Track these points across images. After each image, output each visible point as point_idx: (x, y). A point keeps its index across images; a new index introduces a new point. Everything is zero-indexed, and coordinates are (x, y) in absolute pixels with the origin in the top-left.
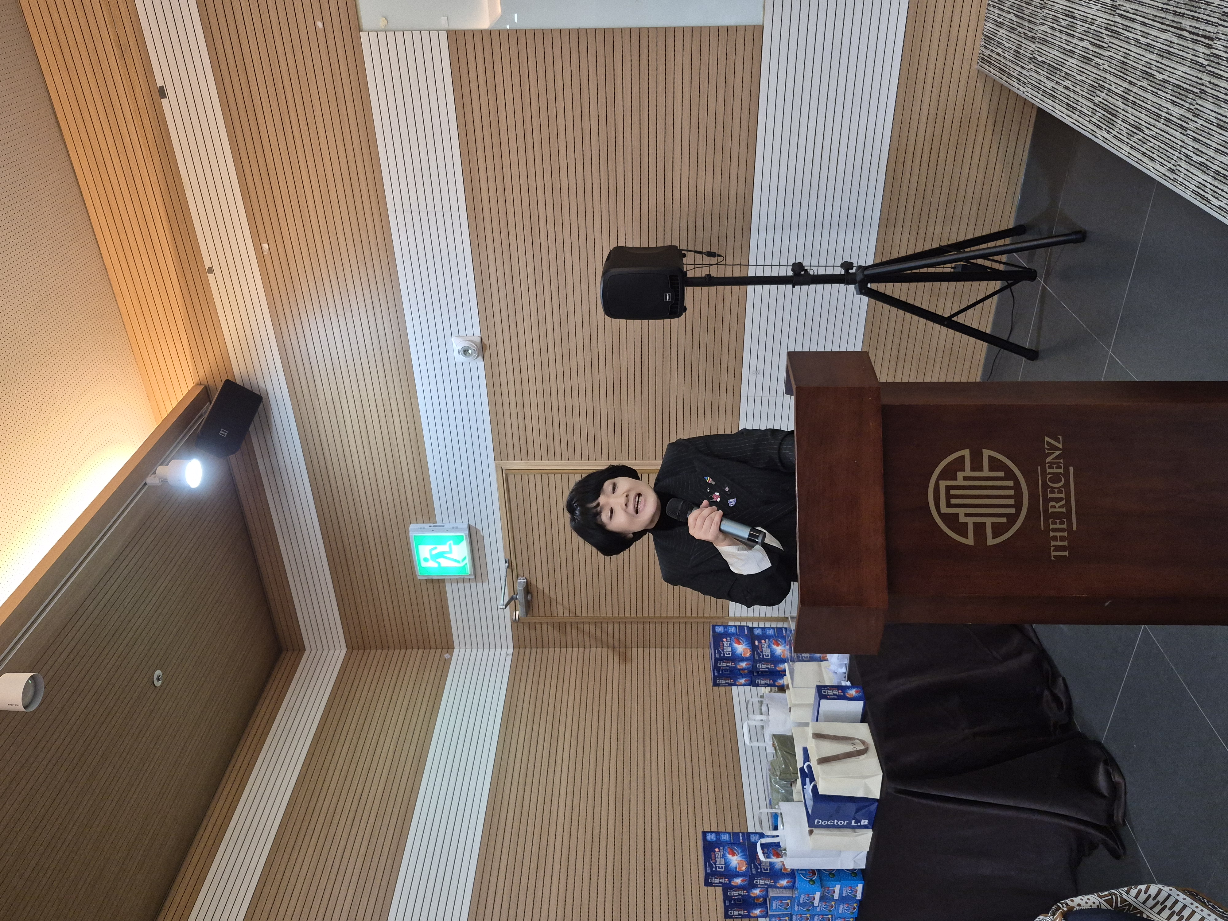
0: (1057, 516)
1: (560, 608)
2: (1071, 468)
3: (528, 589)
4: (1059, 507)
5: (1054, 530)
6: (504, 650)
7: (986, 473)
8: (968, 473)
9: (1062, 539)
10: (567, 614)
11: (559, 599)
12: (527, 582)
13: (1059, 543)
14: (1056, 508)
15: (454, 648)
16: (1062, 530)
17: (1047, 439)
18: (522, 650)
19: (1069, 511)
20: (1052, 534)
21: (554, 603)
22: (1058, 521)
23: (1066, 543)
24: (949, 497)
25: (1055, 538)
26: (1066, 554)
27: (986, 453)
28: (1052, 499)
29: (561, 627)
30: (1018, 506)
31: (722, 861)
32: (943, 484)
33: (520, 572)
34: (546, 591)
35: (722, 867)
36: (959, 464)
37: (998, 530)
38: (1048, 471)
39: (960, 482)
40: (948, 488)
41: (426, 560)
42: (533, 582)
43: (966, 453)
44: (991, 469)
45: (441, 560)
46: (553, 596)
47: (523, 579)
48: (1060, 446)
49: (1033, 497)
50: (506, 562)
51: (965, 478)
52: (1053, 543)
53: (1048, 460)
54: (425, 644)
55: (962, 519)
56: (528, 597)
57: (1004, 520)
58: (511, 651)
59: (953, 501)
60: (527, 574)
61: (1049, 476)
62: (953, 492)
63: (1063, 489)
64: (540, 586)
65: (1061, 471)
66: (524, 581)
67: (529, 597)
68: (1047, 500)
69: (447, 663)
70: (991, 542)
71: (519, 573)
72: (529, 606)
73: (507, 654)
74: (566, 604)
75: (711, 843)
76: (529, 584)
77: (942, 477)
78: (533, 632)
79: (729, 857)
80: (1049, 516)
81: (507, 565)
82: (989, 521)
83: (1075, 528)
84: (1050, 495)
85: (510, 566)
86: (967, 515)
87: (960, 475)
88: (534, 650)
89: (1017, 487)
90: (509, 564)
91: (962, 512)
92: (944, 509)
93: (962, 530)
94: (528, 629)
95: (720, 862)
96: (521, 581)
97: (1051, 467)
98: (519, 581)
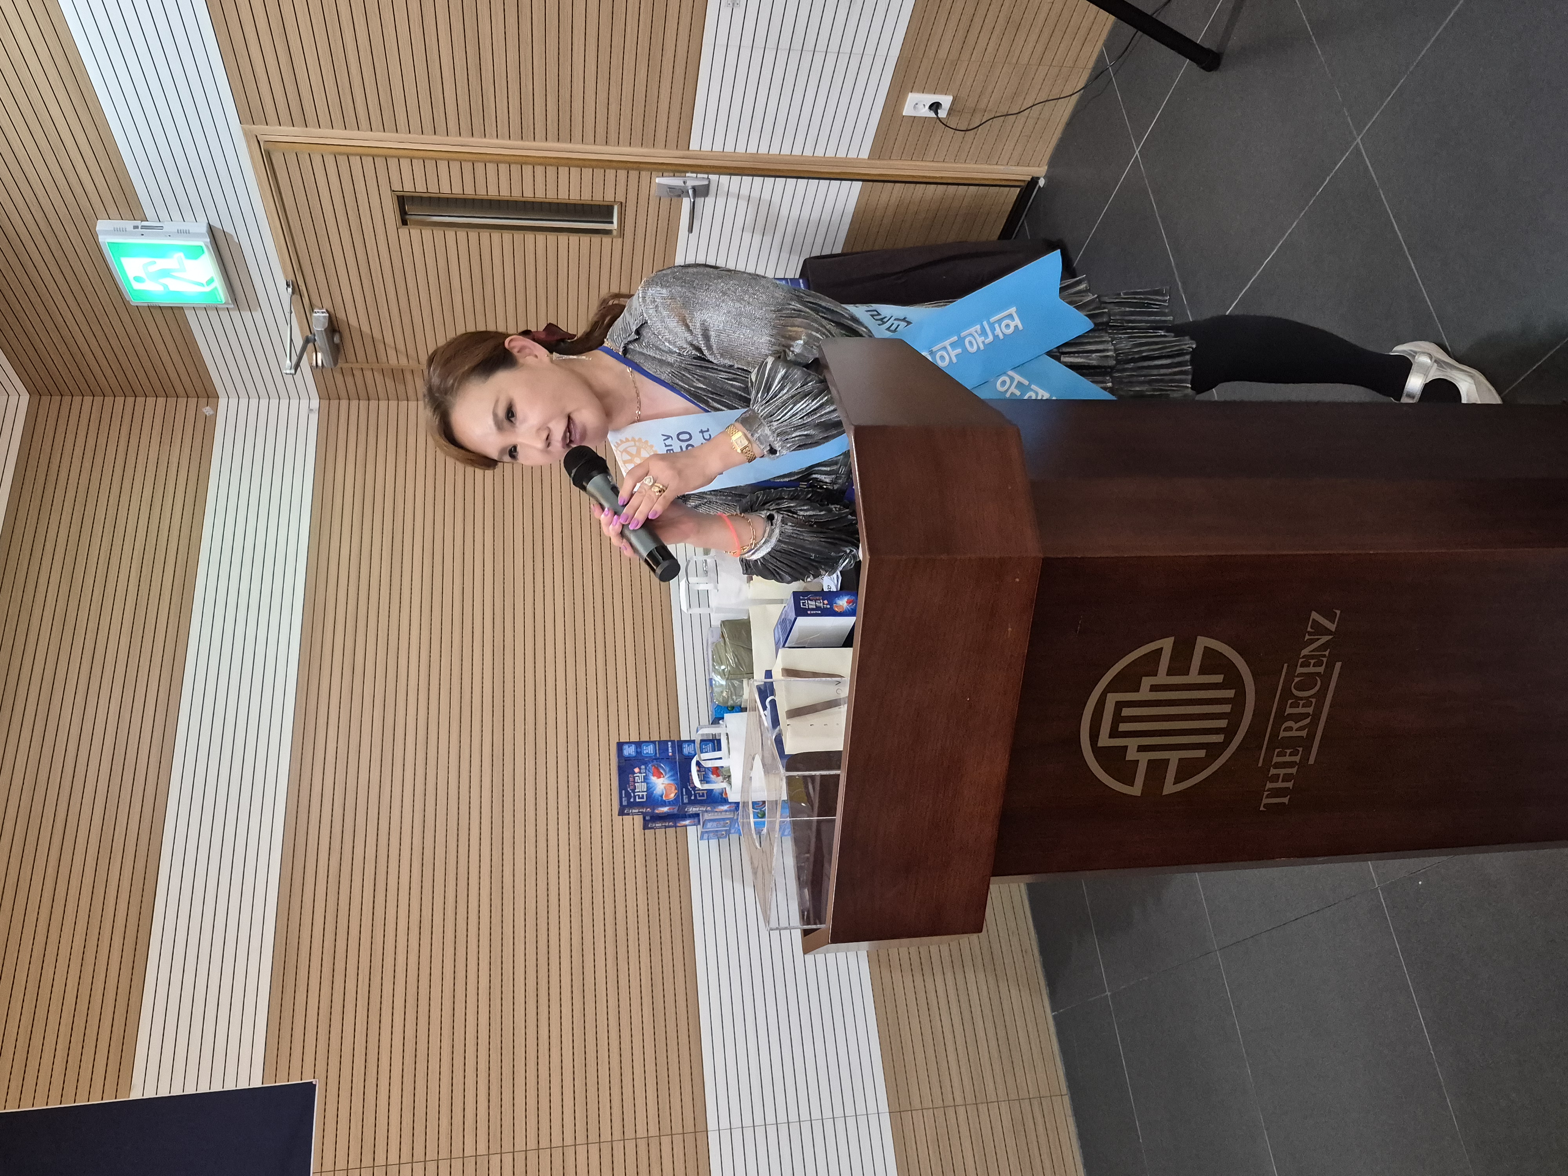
0: (1289, 743)
1: (391, 353)
2: (1338, 665)
3: (333, 328)
4: (1300, 729)
5: (1278, 766)
6: (304, 403)
7: (1194, 677)
8: (1162, 678)
9: (1287, 778)
10: (403, 361)
11: (389, 340)
12: (330, 317)
13: (1279, 785)
14: (1293, 730)
15: (217, 398)
16: (1291, 765)
17: (1315, 615)
18: (334, 403)
19: (1311, 737)
20: (1273, 771)
21: (380, 347)
22: (1288, 751)
23: (1290, 787)
24: (1118, 718)
25: (1275, 778)
26: (1286, 800)
27: (1202, 642)
28: (1291, 717)
30: (1230, 733)
31: (644, 787)
32: (1112, 699)
33: (316, 300)
34: (366, 329)
35: (643, 795)
36: (1151, 662)
37: (1186, 769)
38: (1300, 670)
39: (1144, 694)
40: (1120, 705)
41: (138, 279)
42: (341, 315)
43: (1167, 644)
44: (1202, 671)
45: (167, 281)
46: (377, 335)
47: (323, 313)
48: (1332, 627)
49: (1261, 714)
50: (288, 285)
51: (1154, 688)
52: (1269, 785)
53: (1305, 652)
54: (167, 391)
55: (1132, 755)
56: (335, 339)
57: (1201, 753)
58: (315, 403)
59: (1123, 727)
60: (327, 304)
61: (1297, 680)
62: (1126, 712)
63: (1314, 700)
64: (353, 321)
65: (1321, 670)
66: (324, 315)
68: (1281, 717)
69: (209, 424)
70: (1169, 789)
71: (314, 301)
72: (336, 351)
73: (310, 410)
74: (401, 346)
75: (628, 759)
76: (334, 319)
77: (1112, 687)
78: (349, 380)
79: (654, 779)
80: (1275, 745)
81: (290, 290)
82: (1174, 757)
83: (1311, 761)
84: (1289, 710)
85: (296, 290)
86: (1142, 749)
87: (1147, 682)
88: (354, 403)
89: (1238, 702)
90: (293, 290)
91: (1132, 744)
92: (1104, 740)
93: (1125, 772)
94: (341, 376)
95: (641, 788)
96: (318, 314)
97: (1305, 665)
98: (314, 315)
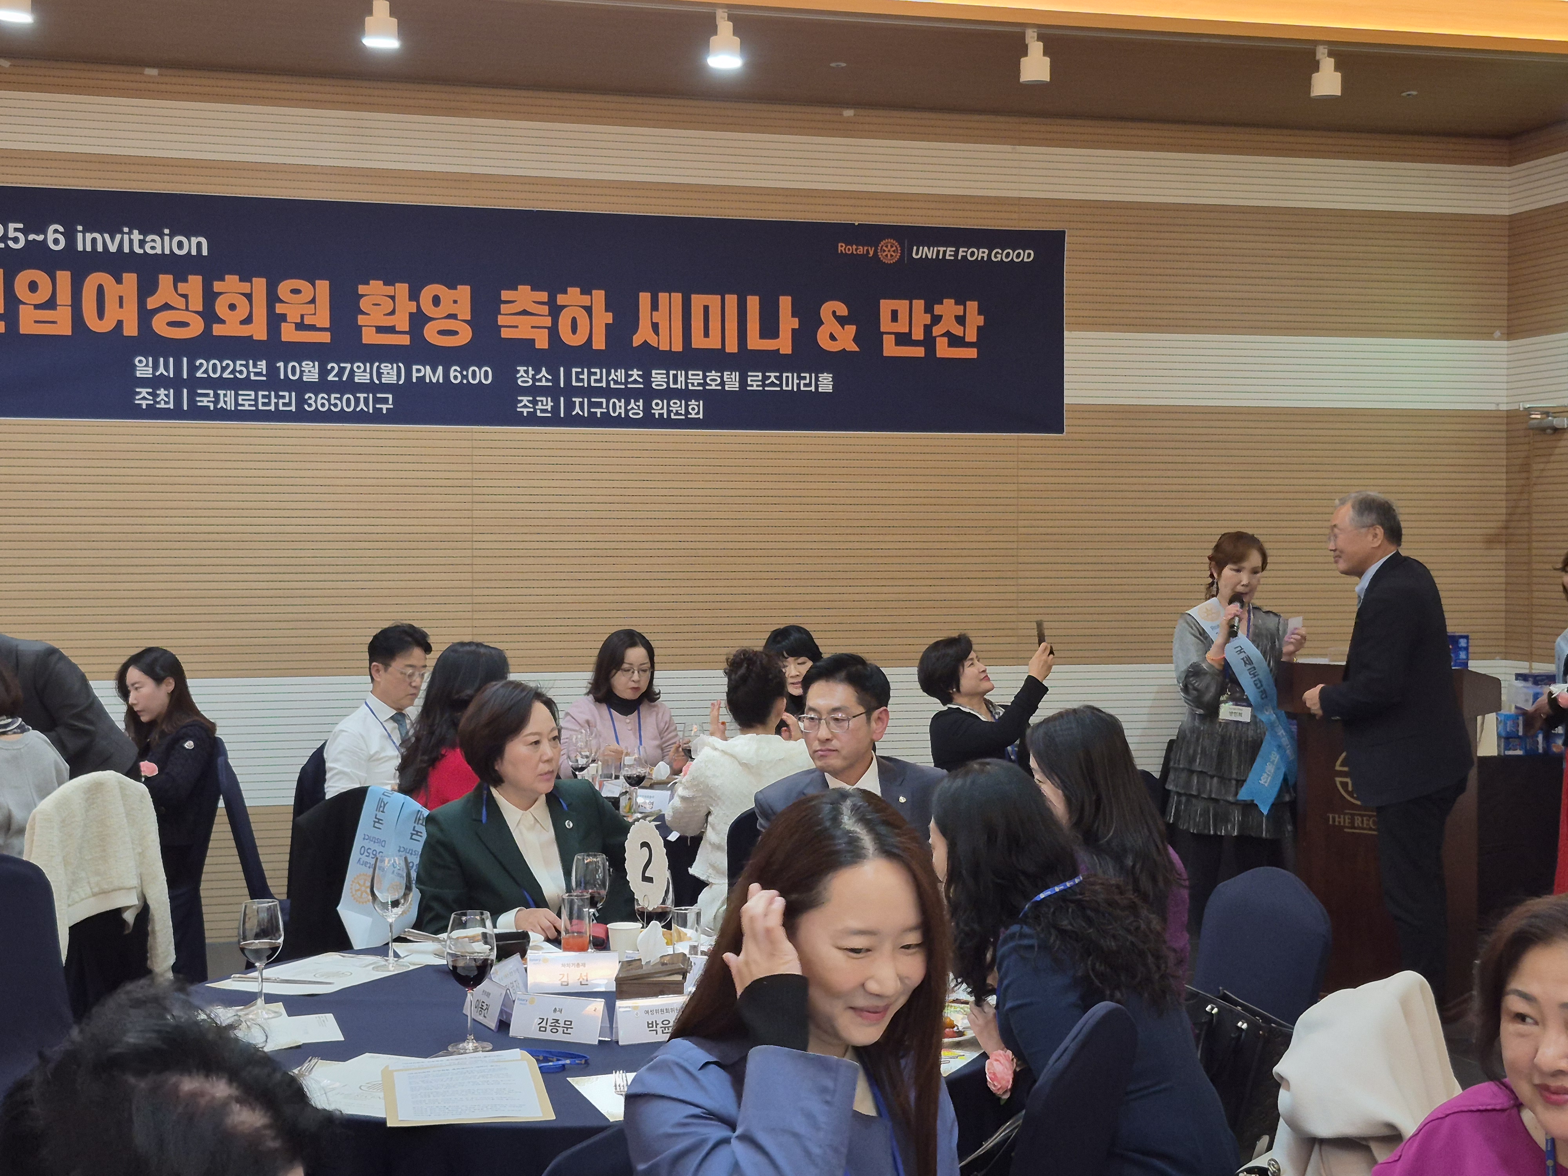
0: (1352, 821)
1: (1542, 466)
3: (1556, 430)
5: (1345, 818)
6: (1505, 400)
9: (1340, 822)
11: (1550, 466)
12: (1564, 429)
13: (1337, 819)
14: (1358, 821)
15: (1508, 340)
16: (1344, 823)
19: (1355, 828)
20: (1342, 816)
21: (1544, 459)
22: (1350, 821)
23: (1337, 823)
25: (1339, 817)
26: (1331, 822)
28: (1363, 820)
29: (1526, 467)
34: (1557, 451)
37: (1345, 785)
46: (1553, 458)
52: (1337, 816)
54: (1513, 307)
57: (1351, 789)
58: (1504, 407)
63: (1368, 827)
67: (1549, 431)
68: (1362, 816)
69: (1489, 336)
70: (1338, 780)
72: (1542, 429)
73: (1498, 404)
74: (1545, 474)
78: (1521, 434)
80: (1353, 815)
82: (1350, 780)
83: (1346, 830)
84: (1365, 819)
88: (1504, 435)
93: (1345, 764)
94: (1524, 428)
